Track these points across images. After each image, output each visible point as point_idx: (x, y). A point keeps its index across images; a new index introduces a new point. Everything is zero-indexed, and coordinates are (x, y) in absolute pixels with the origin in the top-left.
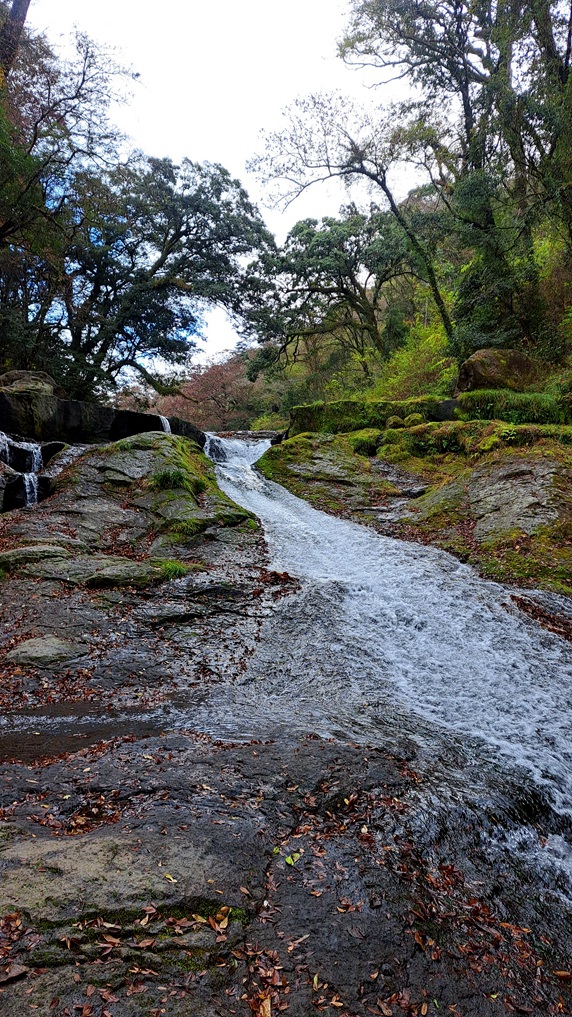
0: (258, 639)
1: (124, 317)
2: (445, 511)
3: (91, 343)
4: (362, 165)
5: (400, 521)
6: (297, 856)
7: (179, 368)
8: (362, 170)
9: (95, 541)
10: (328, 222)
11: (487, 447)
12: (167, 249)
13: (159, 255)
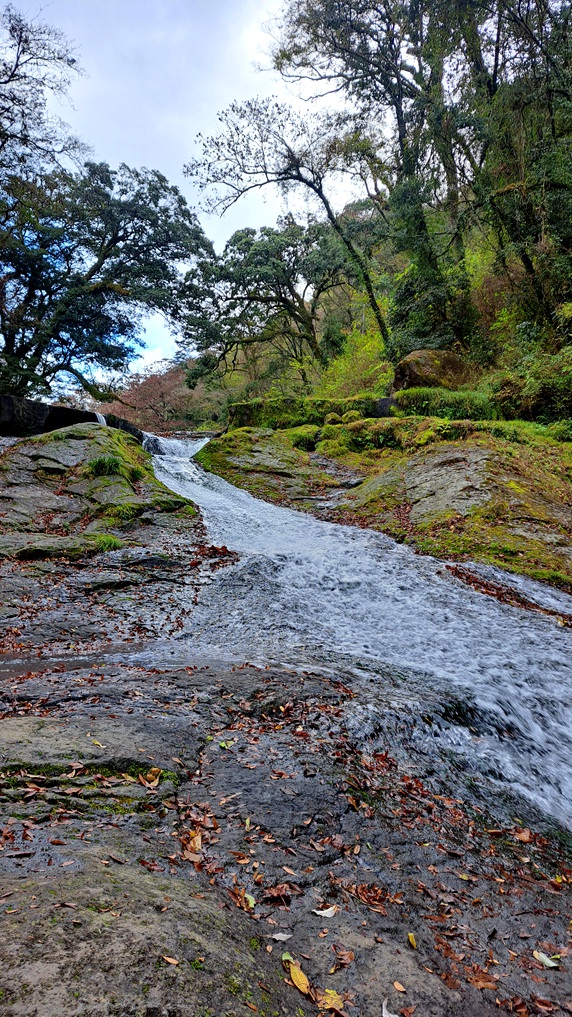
0: (195, 603)
1: (60, 321)
2: (382, 498)
3: (25, 348)
4: (299, 172)
5: (339, 508)
6: (232, 743)
7: (116, 374)
8: (299, 178)
9: (27, 524)
10: (266, 232)
11: (422, 441)
12: (103, 255)
13: (96, 260)
